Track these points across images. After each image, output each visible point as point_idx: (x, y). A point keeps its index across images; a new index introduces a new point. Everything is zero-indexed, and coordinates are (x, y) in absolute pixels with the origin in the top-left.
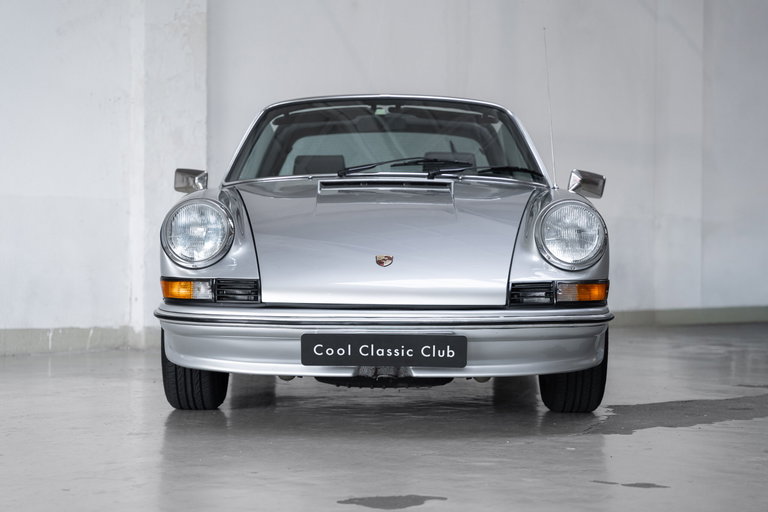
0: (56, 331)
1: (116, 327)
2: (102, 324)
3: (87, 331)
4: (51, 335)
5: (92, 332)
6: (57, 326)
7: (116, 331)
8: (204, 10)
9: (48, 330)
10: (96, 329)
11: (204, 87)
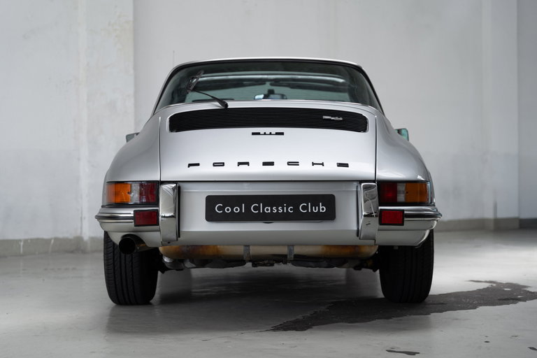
0: (26, 241)
1: (71, 237)
2: (60, 236)
3: (49, 240)
4: (22, 244)
5: (53, 241)
6: (26, 237)
7: (70, 240)
8: (131, 18)
9: (20, 240)
10: (56, 239)
11: (132, 72)
